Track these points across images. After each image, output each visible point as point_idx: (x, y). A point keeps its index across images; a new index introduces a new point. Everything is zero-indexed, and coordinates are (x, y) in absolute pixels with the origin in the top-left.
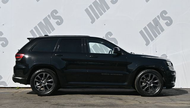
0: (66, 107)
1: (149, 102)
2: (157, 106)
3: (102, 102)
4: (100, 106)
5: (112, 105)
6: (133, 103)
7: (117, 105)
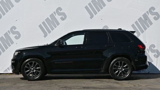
0: (73, 89)
1: (141, 85)
2: (149, 88)
3: (102, 85)
4: (101, 89)
5: (111, 88)
6: (128, 86)
7: (116, 88)
